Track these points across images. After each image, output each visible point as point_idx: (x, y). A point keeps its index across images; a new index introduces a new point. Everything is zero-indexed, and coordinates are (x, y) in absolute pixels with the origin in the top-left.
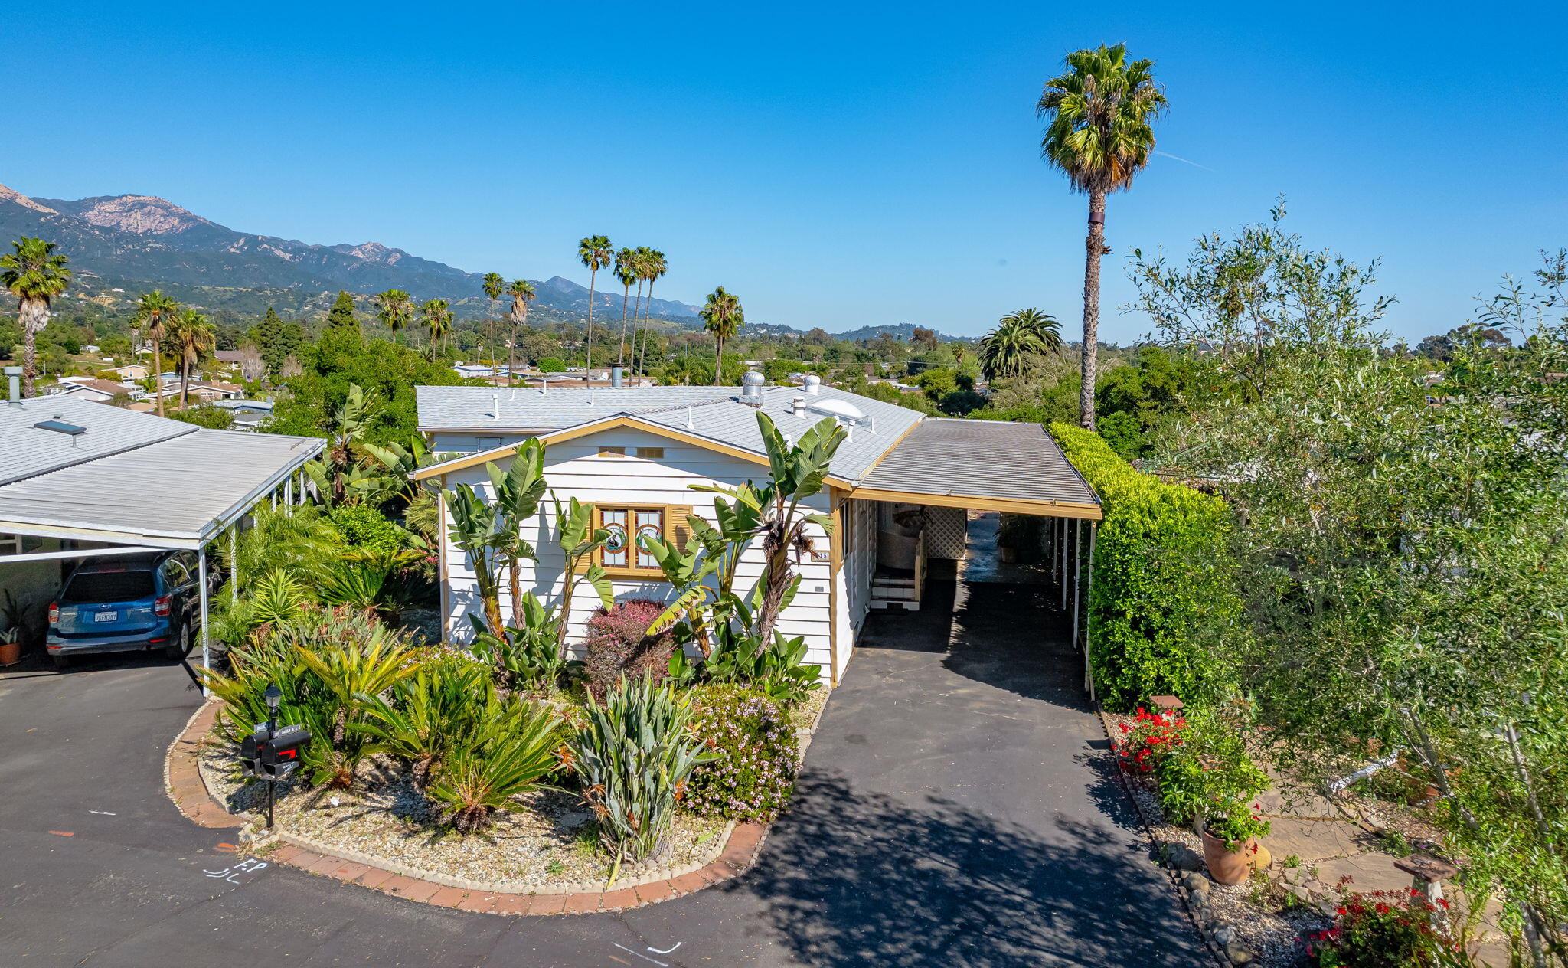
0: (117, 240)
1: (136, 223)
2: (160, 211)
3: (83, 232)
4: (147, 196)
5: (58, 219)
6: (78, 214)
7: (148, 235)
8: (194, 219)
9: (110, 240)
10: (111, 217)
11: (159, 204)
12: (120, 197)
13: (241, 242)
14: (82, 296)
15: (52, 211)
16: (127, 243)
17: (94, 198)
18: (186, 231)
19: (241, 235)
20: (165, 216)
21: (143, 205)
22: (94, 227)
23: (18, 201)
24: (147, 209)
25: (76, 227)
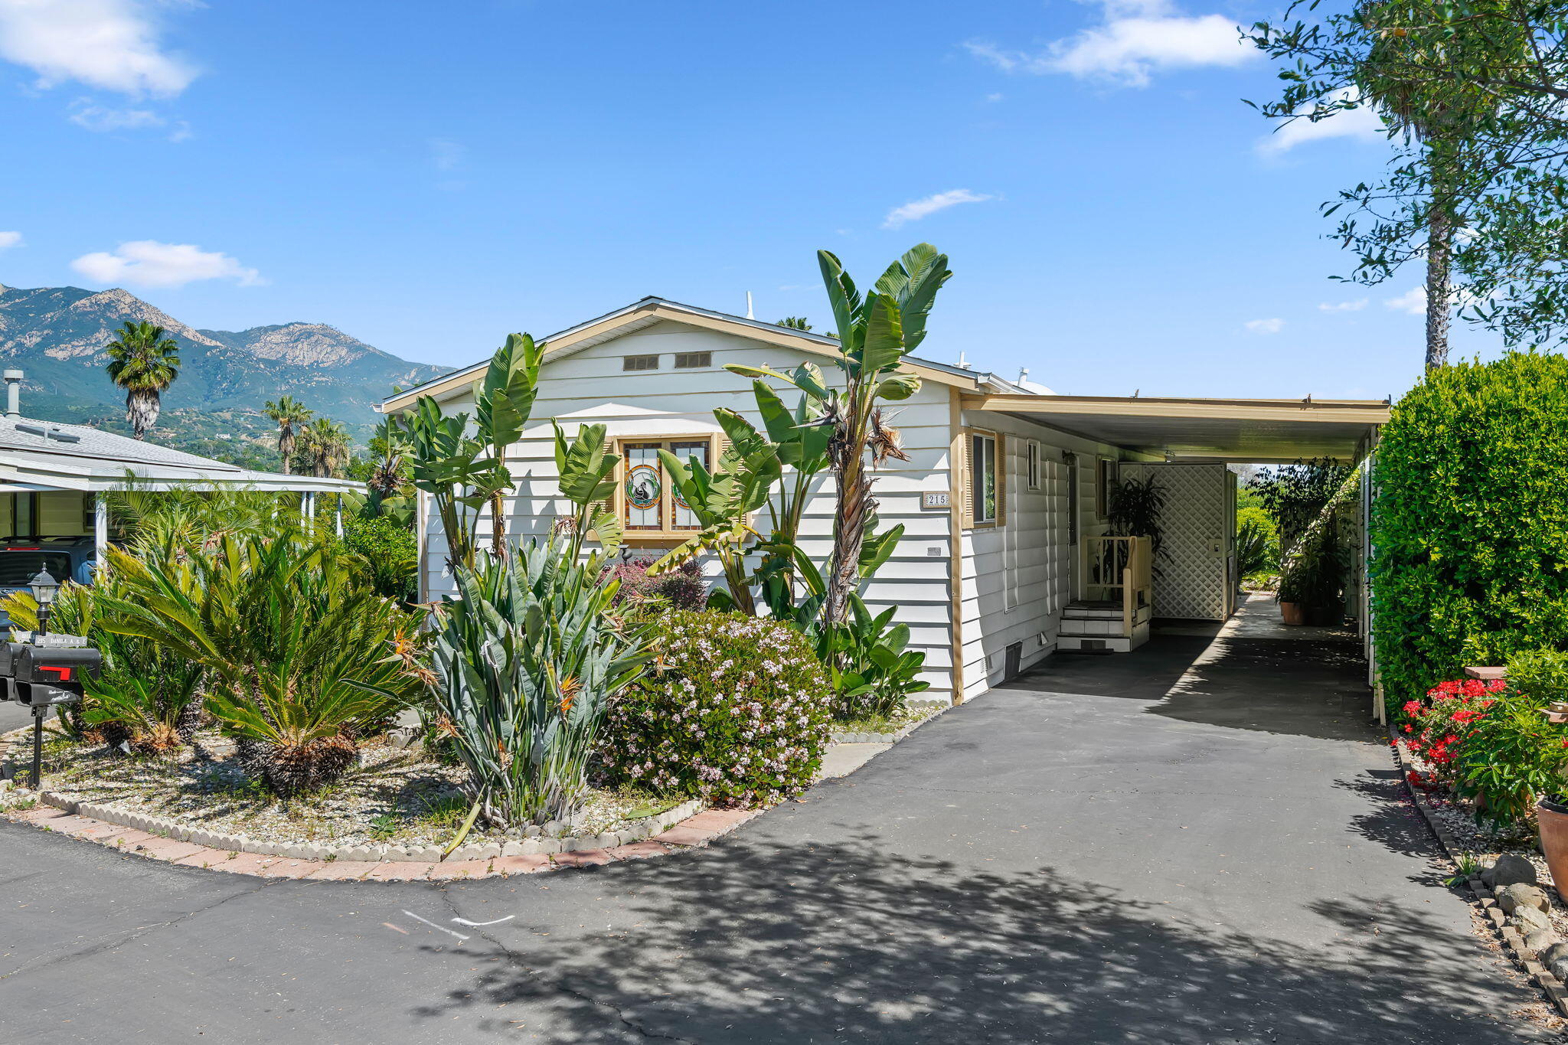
0: (283, 373)
1: (303, 354)
2: (328, 340)
3: (249, 367)
5: (223, 352)
6: (243, 347)
7: (315, 367)
8: (362, 348)
9: (275, 375)
10: (278, 349)
11: (327, 332)
12: (287, 326)
13: (413, 374)
14: (243, 437)
15: (218, 344)
16: (292, 377)
17: (259, 329)
18: (354, 363)
19: (412, 365)
20: (332, 346)
21: (309, 334)
22: (259, 360)
23: (185, 334)
24: (313, 339)
25: (241, 361)
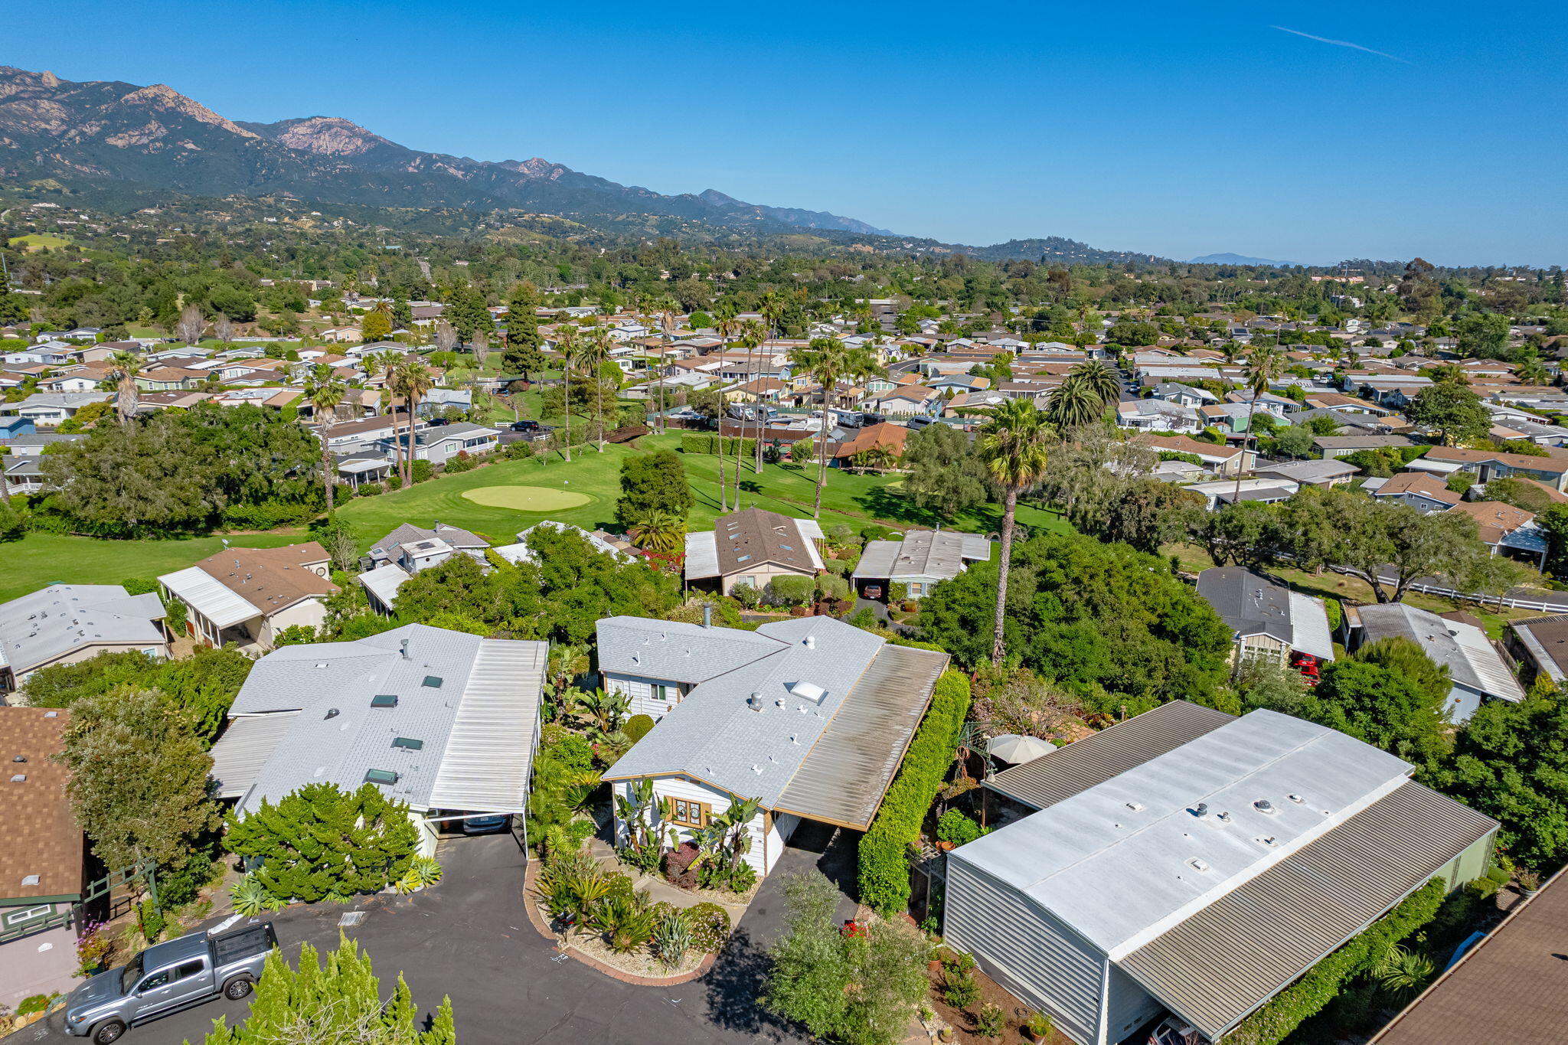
0: (312, 162)
1: (326, 144)
2: (345, 132)
3: (283, 156)
4: (334, 120)
5: (259, 143)
6: (275, 137)
7: (337, 156)
8: (374, 139)
9: (304, 163)
10: (304, 139)
11: (344, 125)
12: (310, 119)
13: (418, 161)
14: (287, 220)
15: (254, 135)
16: (319, 166)
17: (287, 121)
18: (369, 151)
19: (416, 154)
20: (349, 137)
21: (329, 127)
22: (291, 150)
23: (225, 126)
24: (334, 130)
25: (276, 150)
